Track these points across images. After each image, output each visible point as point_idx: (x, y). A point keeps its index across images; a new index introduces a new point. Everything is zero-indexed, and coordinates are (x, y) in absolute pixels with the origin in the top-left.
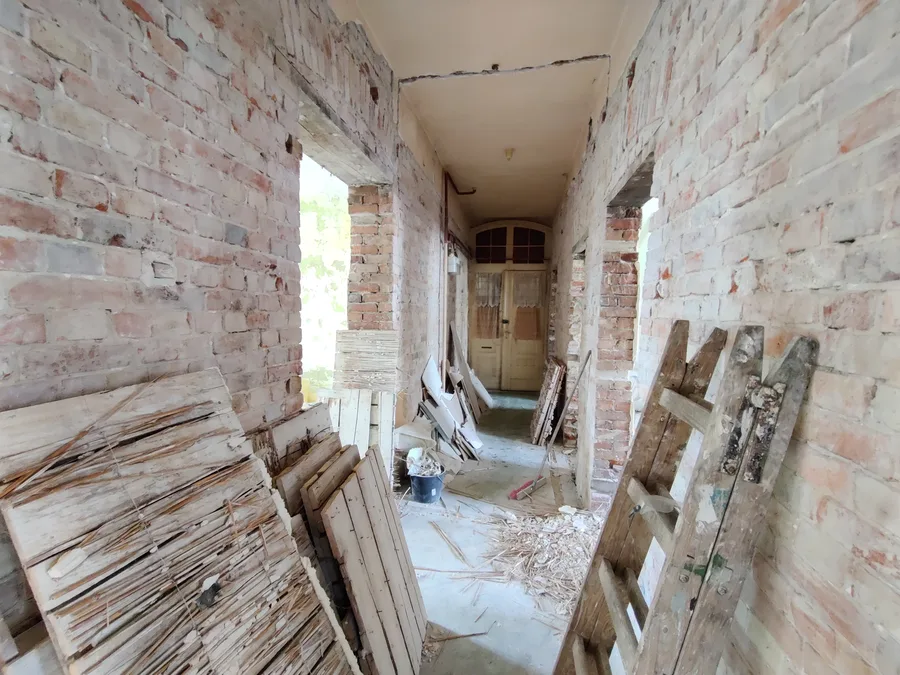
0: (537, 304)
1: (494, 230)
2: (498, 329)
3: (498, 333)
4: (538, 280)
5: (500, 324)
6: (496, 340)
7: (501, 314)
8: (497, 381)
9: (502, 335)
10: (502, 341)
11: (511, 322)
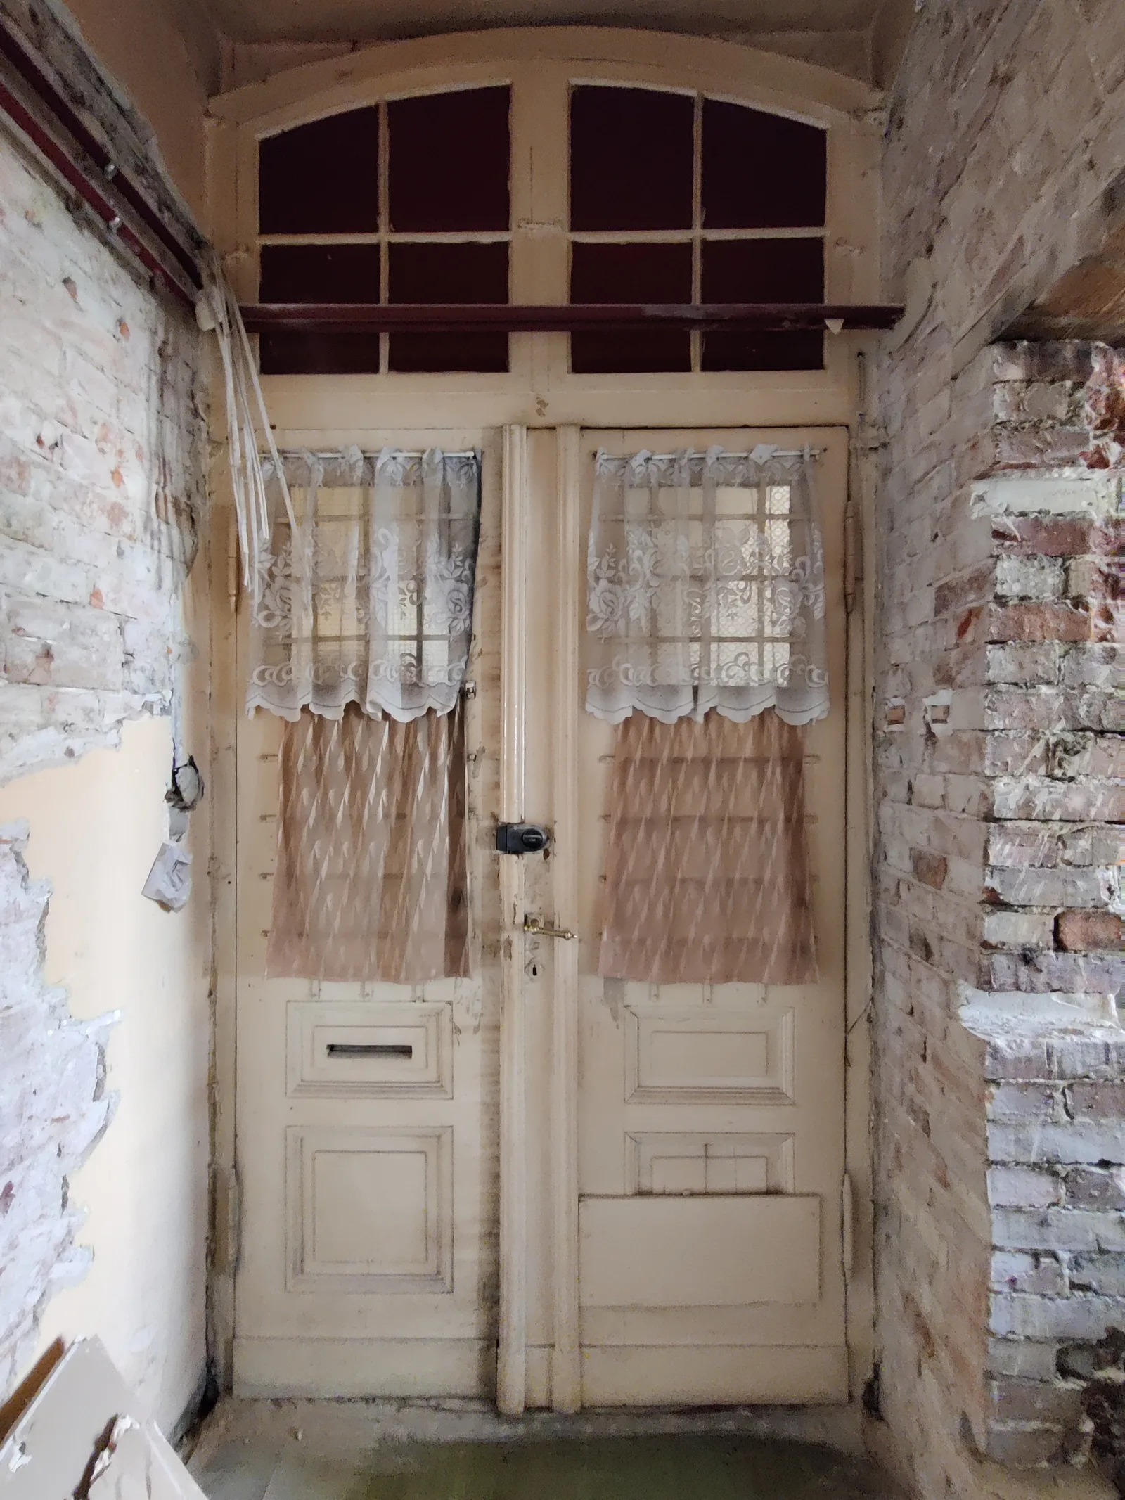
0: (792, 691)
1: (400, 110)
2: (457, 899)
3: (456, 935)
4: (780, 499)
5: (479, 857)
6: (442, 989)
7: (477, 779)
8: (468, 1324)
9: (495, 950)
10: (498, 996)
11: (564, 844)
